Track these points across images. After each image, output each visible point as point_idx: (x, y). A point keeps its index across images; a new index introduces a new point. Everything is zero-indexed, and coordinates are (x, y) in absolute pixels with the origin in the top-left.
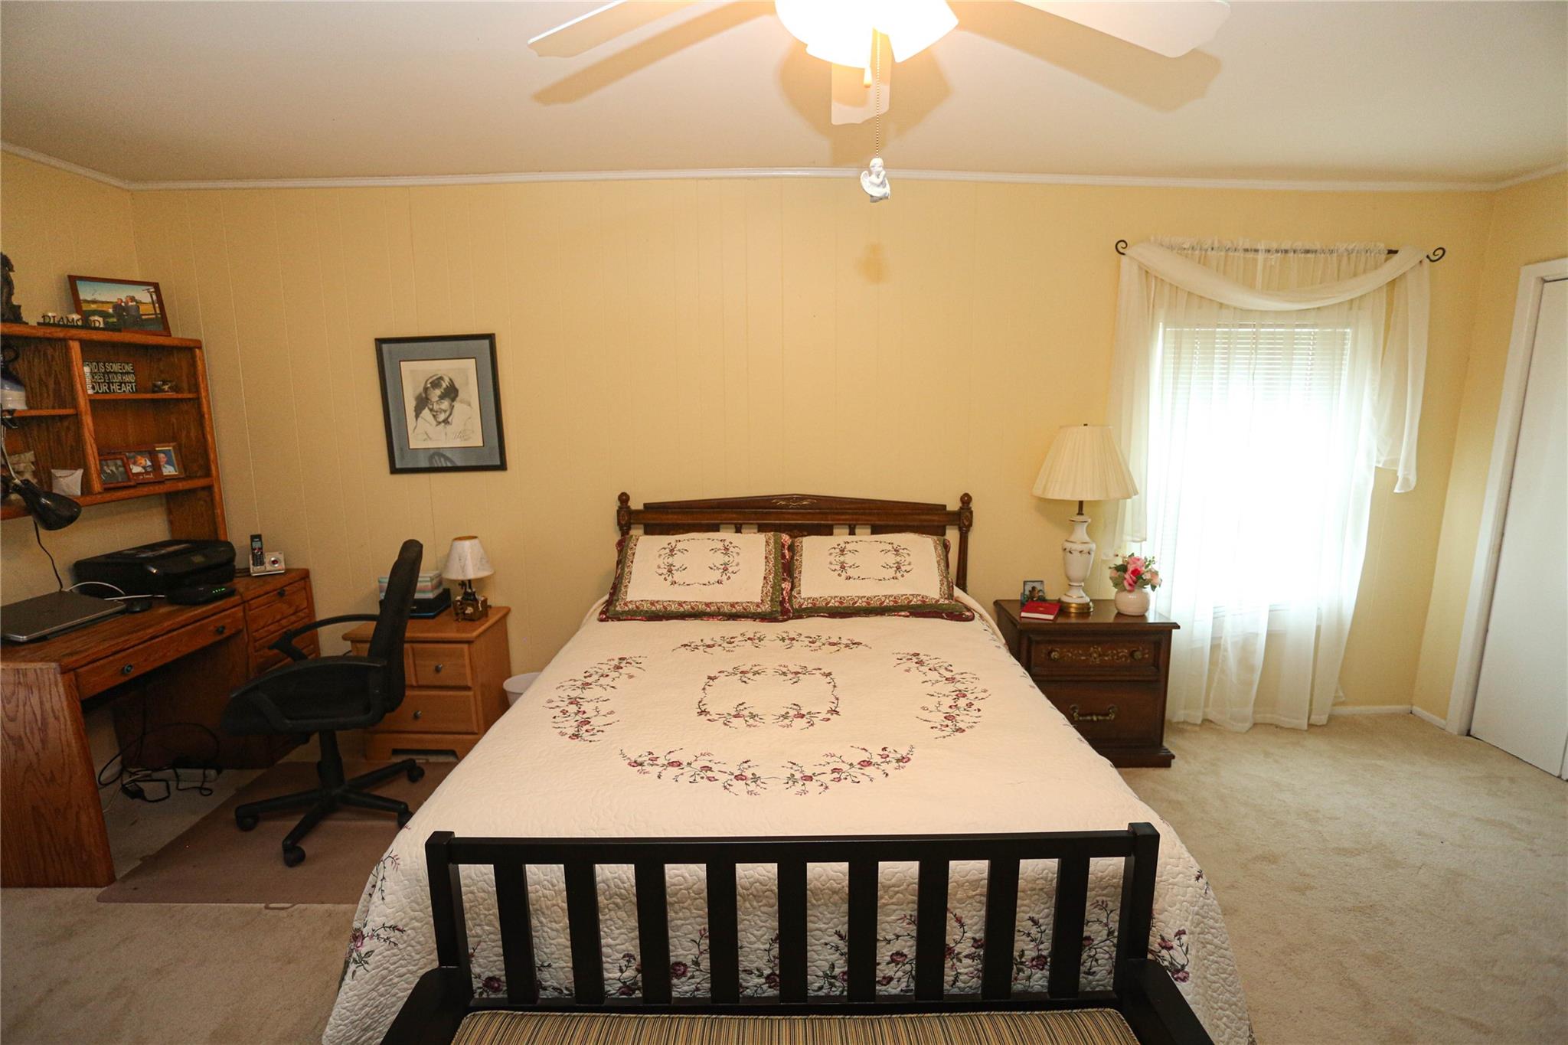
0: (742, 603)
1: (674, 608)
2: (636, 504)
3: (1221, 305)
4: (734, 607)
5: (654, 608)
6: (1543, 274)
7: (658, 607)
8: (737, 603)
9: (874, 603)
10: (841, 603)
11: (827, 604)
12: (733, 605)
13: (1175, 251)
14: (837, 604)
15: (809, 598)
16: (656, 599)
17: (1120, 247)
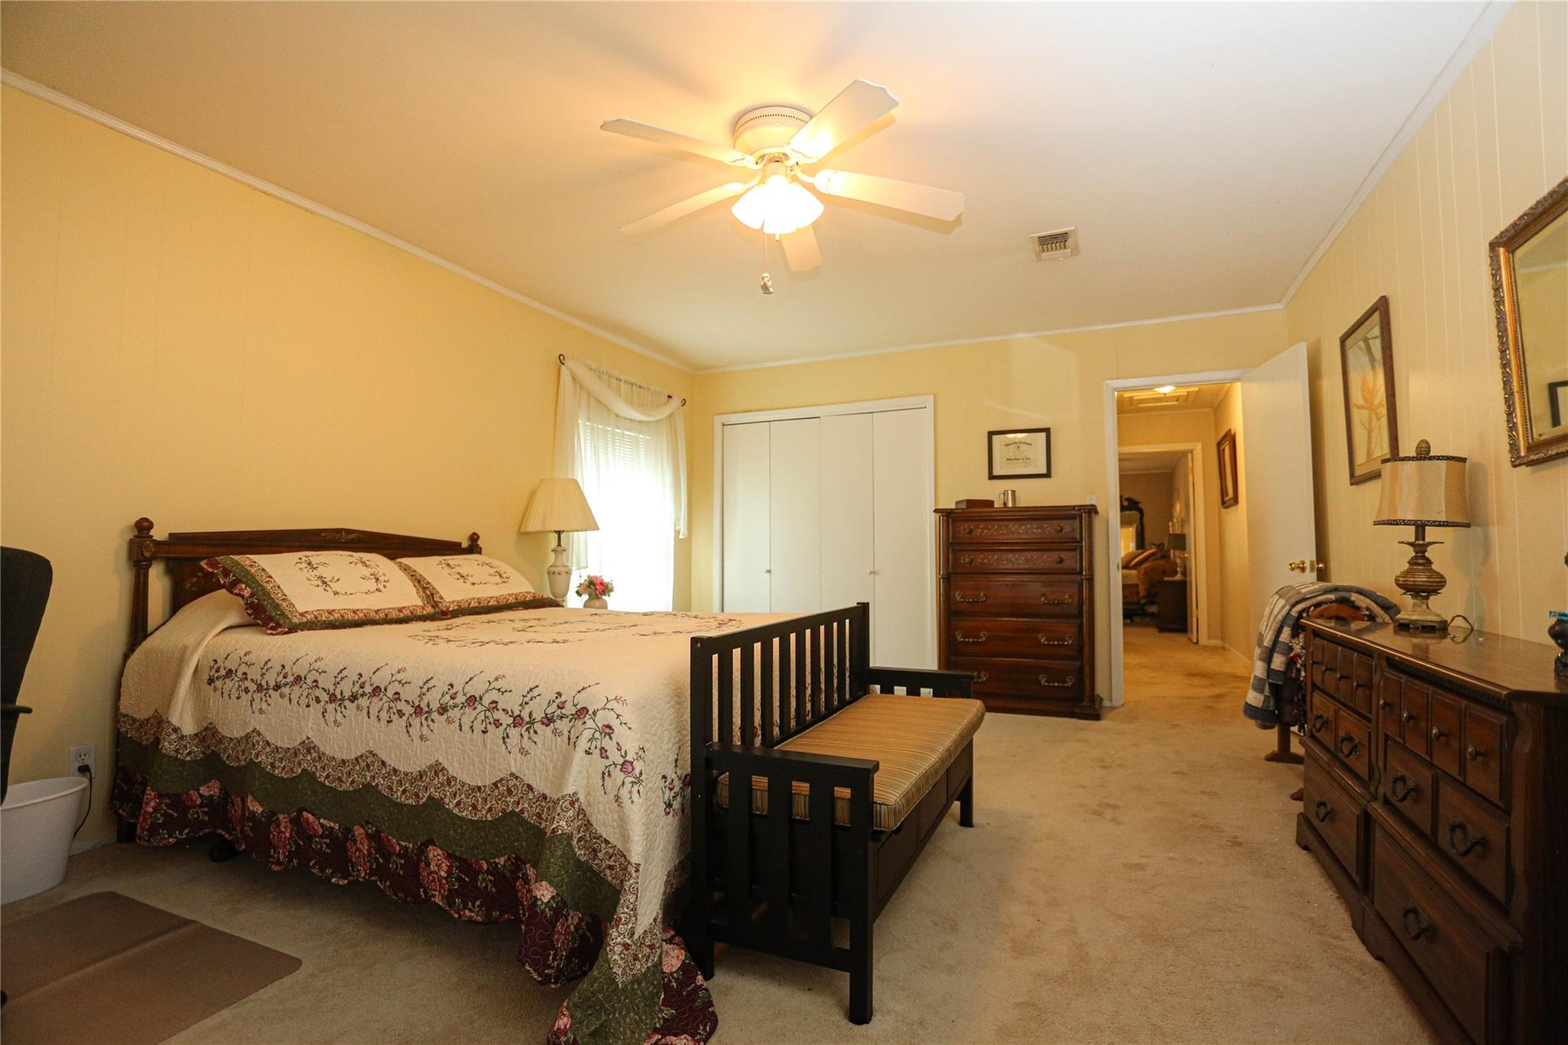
0: (409, 607)
1: (350, 616)
2: (159, 533)
3: (617, 416)
4: (402, 612)
5: (332, 618)
6: (723, 421)
7: (336, 615)
8: (404, 608)
9: (503, 602)
10: (479, 603)
11: (469, 605)
12: (400, 610)
13: (596, 374)
14: (476, 604)
15: (453, 602)
16: (332, 608)
17: (561, 359)
